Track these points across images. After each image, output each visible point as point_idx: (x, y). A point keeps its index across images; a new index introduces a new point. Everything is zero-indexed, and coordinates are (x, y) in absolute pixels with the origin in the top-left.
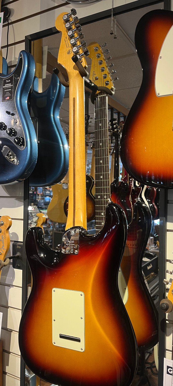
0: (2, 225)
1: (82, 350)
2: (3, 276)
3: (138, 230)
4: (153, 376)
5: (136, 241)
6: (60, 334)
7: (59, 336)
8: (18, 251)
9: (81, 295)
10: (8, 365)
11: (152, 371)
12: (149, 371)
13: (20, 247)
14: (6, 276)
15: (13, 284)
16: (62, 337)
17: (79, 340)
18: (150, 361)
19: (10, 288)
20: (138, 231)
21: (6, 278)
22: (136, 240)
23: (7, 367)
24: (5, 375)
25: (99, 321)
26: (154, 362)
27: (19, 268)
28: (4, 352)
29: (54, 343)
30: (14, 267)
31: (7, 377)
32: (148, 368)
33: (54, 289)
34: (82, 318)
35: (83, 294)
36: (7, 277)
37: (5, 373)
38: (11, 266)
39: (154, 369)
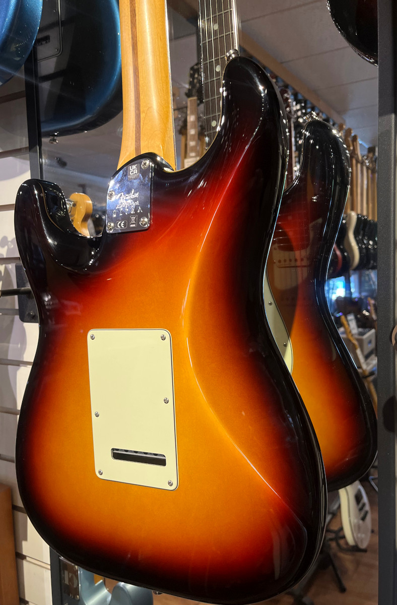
1: (172, 485)
2: (2, 344)
3: (311, 222)
4: (341, 555)
5: (308, 250)
6: (113, 449)
7: (110, 454)
9: (163, 338)
10: (26, 539)
11: (338, 545)
12: (333, 544)
14: (9, 342)
15: (23, 358)
16: (119, 455)
17: (161, 462)
18: (334, 527)
19: (18, 369)
20: (311, 225)
21: (8, 347)
22: (307, 247)
23: (24, 543)
24: (21, 560)
25: (214, 404)
26: (341, 529)
27: (32, 319)
28: (16, 512)
29: (99, 472)
30: (23, 319)
31: (25, 564)
32: (331, 540)
33: (91, 333)
34: (166, 402)
35: (166, 334)
36: (11, 345)
37: (20, 557)
38: (17, 317)
39: (342, 542)
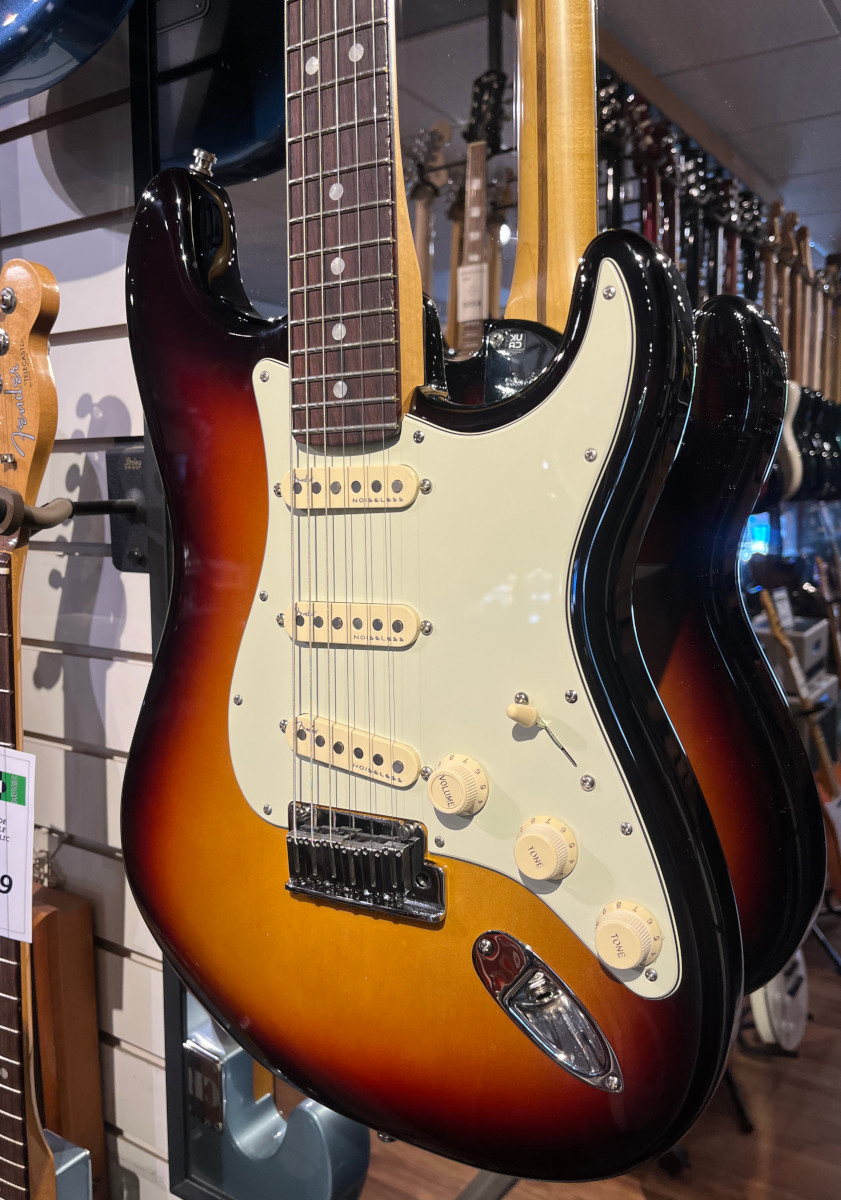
0: (10, 307)
2: (78, 615)
8: (131, 486)
10: (120, 1006)
13: (137, 464)
14: (91, 612)
19: (109, 666)
21: (90, 621)
23: (116, 1014)
24: (110, 1048)
27: (138, 565)
28: (101, 952)
30: (120, 566)
31: (118, 1056)
37: (107, 1040)
39: (747, 1035)
